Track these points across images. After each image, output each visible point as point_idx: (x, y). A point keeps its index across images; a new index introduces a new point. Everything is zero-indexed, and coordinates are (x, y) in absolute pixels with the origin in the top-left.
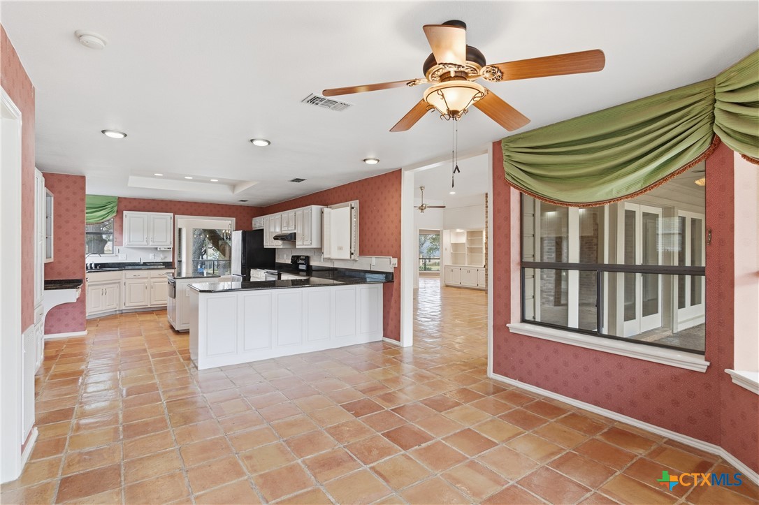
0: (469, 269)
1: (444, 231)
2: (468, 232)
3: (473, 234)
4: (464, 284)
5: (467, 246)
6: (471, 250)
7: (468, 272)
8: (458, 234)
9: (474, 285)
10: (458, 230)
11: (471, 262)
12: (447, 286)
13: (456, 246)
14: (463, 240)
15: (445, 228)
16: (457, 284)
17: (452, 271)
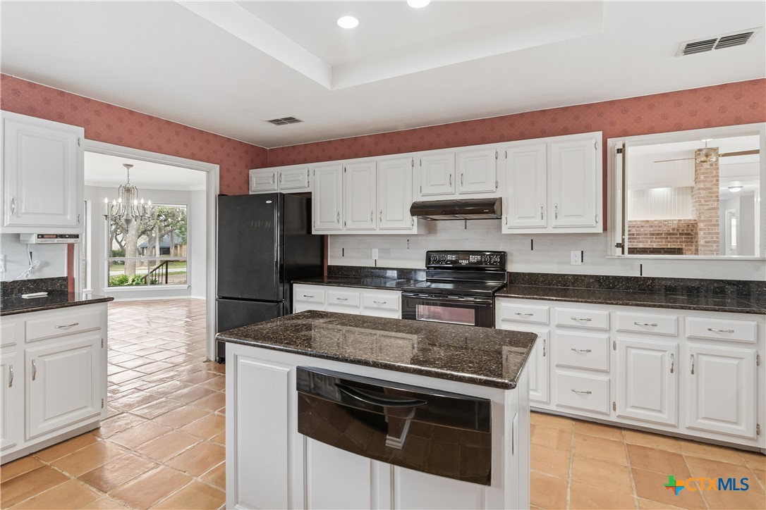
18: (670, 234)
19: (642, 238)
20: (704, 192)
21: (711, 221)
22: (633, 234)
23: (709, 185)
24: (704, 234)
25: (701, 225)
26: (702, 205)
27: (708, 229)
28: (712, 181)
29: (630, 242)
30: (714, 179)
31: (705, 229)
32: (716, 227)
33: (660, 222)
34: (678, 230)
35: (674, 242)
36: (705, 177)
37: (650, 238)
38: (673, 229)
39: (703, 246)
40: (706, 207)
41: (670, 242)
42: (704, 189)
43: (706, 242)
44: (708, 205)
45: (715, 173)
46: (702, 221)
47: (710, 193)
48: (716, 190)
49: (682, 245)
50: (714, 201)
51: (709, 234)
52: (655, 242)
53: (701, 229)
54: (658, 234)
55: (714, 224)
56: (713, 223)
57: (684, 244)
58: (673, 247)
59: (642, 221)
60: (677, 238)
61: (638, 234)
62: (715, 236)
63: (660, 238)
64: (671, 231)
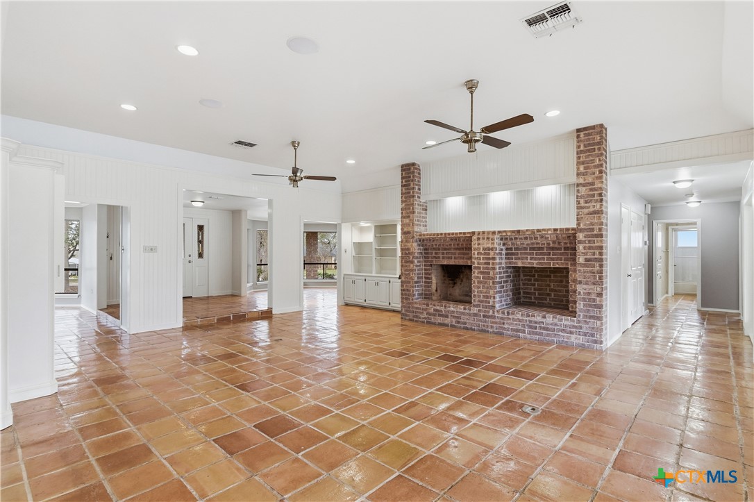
0: (377, 280)
1: (343, 225)
2: (376, 226)
3: (383, 230)
4: (369, 303)
5: (375, 246)
6: (381, 253)
7: (377, 284)
8: (362, 230)
9: (385, 304)
10: (363, 224)
11: (381, 268)
12: (347, 305)
13: (359, 247)
14: (369, 237)
15: (344, 220)
16: (361, 301)
17: (354, 282)
18: (553, 249)
19: (521, 254)
20: (584, 188)
21: (592, 230)
22: (511, 249)
23: (590, 179)
24: (584, 248)
25: (580, 236)
26: (582, 208)
27: (589, 241)
28: (594, 174)
29: (508, 259)
30: (597, 171)
31: (584, 242)
32: (599, 239)
33: (533, 232)
34: (559, 243)
35: (557, 259)
36: (585, 168)
37: (530, 254)
38: (554, 242)
39: (582, 265)
40: (586, 211)
41: (552, 259)
42: (584, 185)
43: (586, 260)
44: (589, 207)
45: (597, 162)
46: (581, 230)
47: (591, 190)
48: (599, 185)
49: (567, 264)
50: (596, 201)
51: (590, 248)
52: (535, 259)
53: (580, 242)
54: (539, 249)
55: (597, 235)
56: (595, 232)
57: (570, 263)
58: (557, 266)
59: (513, 232)
60: (561, 254)
61: (516, 249)
62: (597, 252)
63: (541, 254)
64: (552, 245)
